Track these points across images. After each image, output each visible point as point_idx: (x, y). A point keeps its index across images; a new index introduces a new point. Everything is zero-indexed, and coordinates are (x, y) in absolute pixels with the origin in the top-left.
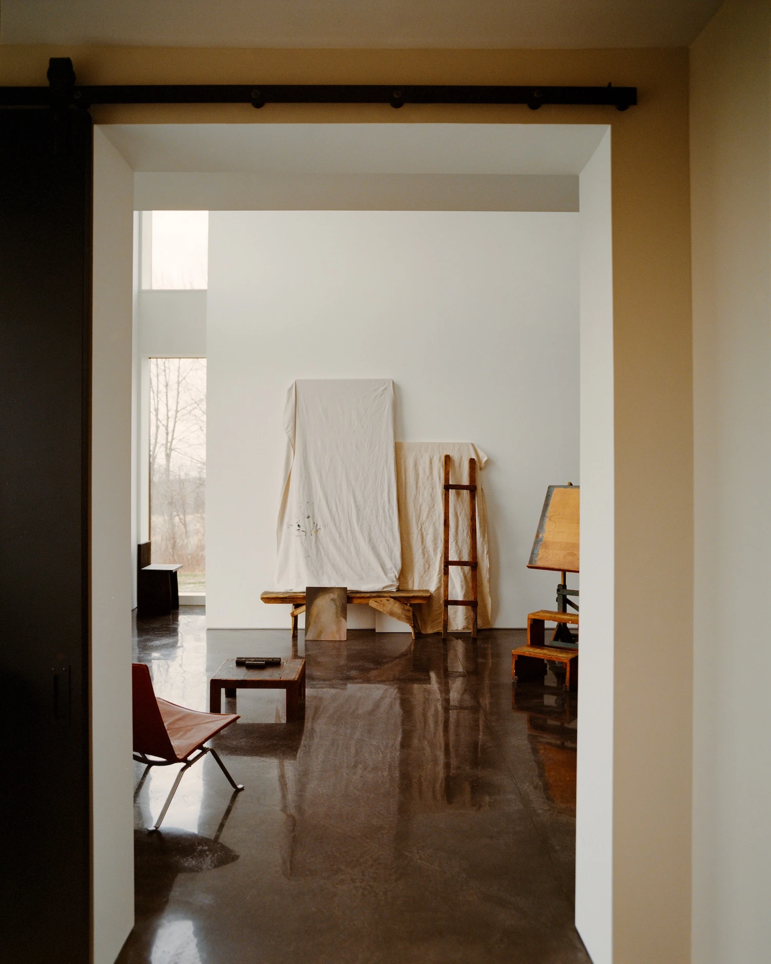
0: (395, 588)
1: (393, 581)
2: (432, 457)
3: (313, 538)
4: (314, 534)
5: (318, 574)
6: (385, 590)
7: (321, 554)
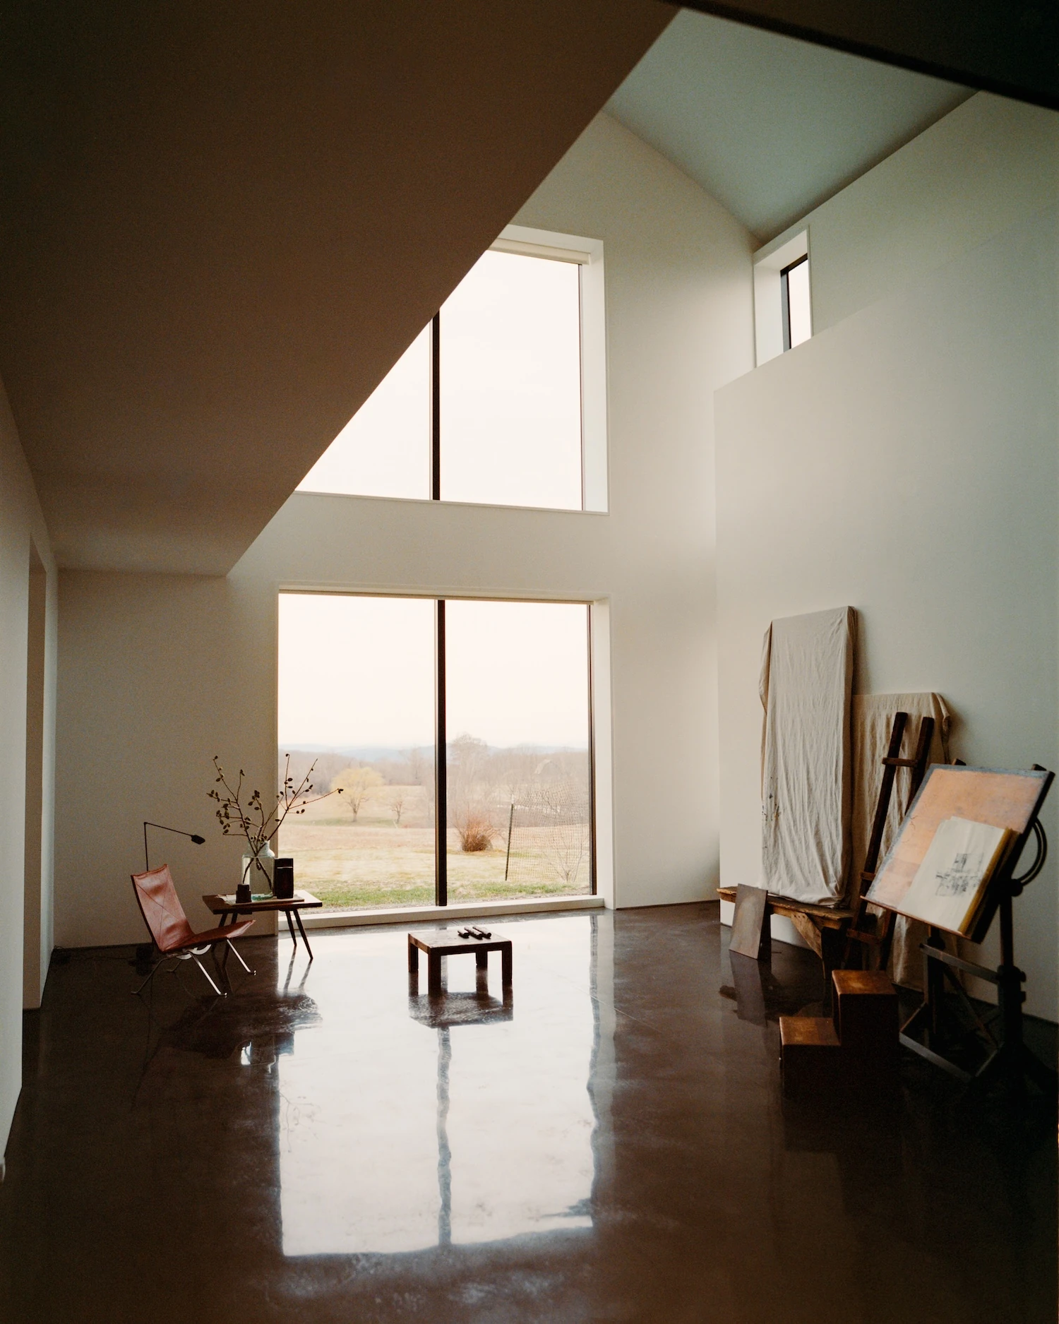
0: (833, 903)
1: (833, 894)
2: (889, 716)
3: (773, 824)
4: (774, 819)
5: (771, 872)
6: (823, 904)
7: (778, 844)
